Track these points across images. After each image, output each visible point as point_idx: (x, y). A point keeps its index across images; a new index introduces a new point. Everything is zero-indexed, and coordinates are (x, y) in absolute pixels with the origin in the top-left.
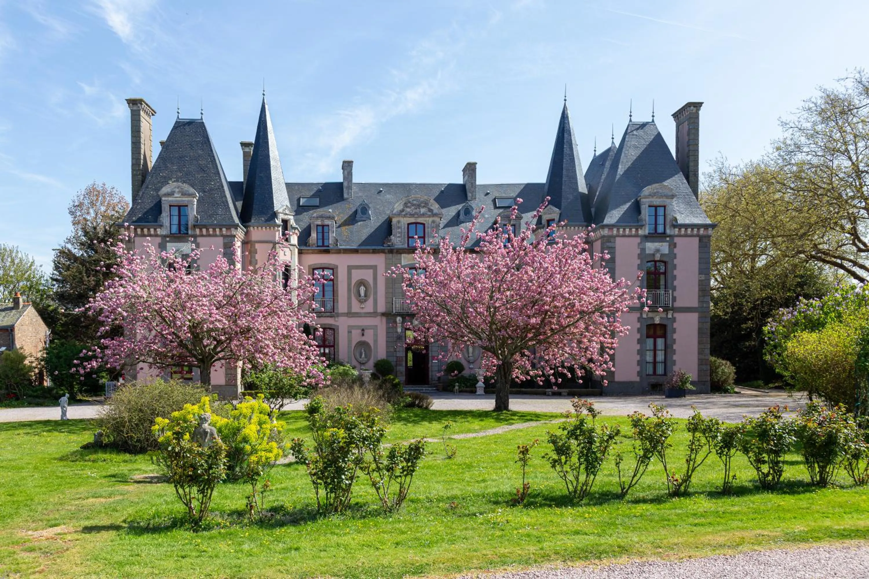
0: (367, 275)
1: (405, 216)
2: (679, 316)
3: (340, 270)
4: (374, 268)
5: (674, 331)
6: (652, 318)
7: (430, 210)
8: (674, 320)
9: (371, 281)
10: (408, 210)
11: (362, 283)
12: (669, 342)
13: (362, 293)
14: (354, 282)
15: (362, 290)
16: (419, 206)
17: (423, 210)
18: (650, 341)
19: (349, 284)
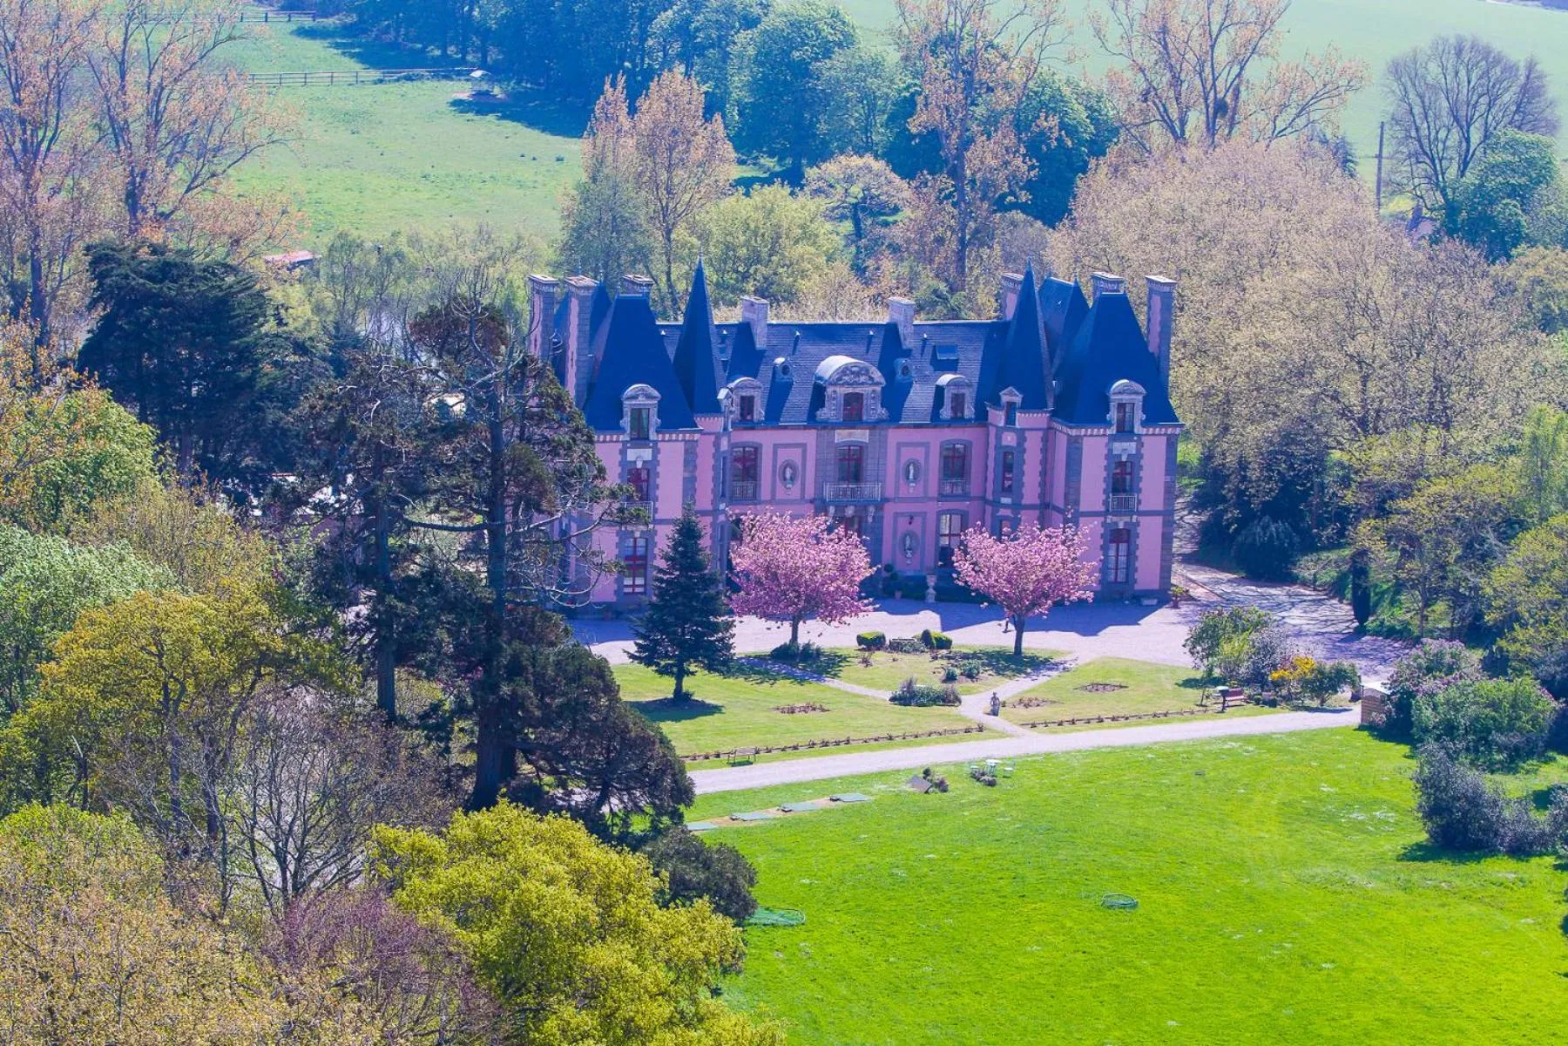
0: (794, 455)
1: (843, 385)
2: (1143, 520)
3: (764, 450)
4: (803, 446)
5: (1137, 536)
6: (1116, 523)
7: (871, 379)
8: (1138, 524)
9: (799, 464)
10: (846, 378)
11: (788, 464)
12: (1132, 547)
13: (788, 475)
14: (779, 463)
15: (788, 473)
16: (858, 374)
17: (863, 379)
18: (1114, 546)
19: (774, 466)
